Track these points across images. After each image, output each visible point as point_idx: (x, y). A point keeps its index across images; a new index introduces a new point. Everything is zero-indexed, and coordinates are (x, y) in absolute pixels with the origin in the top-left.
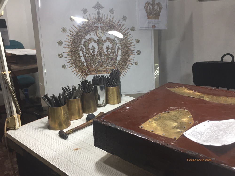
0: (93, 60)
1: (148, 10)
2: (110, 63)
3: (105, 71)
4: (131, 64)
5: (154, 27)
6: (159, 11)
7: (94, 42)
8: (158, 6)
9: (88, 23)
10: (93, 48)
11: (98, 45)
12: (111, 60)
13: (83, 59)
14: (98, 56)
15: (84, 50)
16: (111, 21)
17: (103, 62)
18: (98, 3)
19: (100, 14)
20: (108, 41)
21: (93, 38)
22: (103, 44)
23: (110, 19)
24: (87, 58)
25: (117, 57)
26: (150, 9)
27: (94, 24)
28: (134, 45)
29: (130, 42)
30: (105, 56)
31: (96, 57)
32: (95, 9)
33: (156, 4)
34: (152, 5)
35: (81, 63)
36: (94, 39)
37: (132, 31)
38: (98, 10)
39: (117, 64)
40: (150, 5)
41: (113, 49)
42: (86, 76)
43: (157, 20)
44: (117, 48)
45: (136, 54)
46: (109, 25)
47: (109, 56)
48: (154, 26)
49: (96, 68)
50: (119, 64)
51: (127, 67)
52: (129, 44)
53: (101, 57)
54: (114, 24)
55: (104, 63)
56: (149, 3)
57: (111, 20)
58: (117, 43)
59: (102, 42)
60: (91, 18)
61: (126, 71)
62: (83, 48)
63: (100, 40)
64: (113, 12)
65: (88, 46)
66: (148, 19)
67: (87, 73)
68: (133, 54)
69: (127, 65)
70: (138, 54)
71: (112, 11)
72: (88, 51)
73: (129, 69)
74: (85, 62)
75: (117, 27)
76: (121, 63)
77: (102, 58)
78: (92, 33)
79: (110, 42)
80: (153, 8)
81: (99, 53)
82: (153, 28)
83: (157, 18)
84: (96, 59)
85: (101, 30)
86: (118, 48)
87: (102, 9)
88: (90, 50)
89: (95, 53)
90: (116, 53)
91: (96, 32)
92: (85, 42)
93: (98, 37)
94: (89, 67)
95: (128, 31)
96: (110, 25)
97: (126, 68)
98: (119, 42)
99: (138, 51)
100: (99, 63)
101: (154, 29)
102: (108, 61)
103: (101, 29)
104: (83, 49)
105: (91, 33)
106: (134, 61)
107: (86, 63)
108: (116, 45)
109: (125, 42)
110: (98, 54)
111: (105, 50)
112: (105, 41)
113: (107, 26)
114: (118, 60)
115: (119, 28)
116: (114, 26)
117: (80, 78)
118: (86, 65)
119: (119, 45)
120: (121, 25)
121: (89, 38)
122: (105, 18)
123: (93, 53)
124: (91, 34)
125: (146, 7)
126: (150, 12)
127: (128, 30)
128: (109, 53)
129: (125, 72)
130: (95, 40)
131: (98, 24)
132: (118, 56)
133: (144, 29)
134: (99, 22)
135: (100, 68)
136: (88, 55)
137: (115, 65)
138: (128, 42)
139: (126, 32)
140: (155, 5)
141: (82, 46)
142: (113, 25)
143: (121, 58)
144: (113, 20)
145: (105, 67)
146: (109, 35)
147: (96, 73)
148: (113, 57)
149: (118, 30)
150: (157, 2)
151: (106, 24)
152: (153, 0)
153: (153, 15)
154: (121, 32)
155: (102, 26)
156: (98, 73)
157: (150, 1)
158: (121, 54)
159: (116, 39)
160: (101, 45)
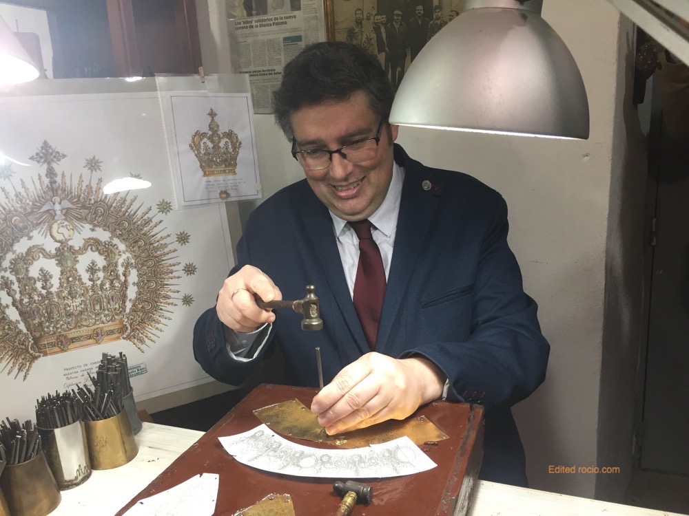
0: (47, 312)
1: (203, 152)
2: (107, 312)
3: (90, 338)
4: (172, 304)
5: (224, 196)
6: (233, 153)
7: (47, 258)
8: (226, 140)
9: (19, 205)
10: (45, 276)
11: (60, 263)
12: (108, 303)
13: (13, 314)
14: (64, 298)
15: (16, 287)
16: (94, 193)
17: (81, 313)
18: (46, 145)
19: (56, 175)
20: (91, 249)
21: (39, 246)
22: (77, 259)
23: (89, 187)
24: (28, 309)
25: (126, 291)
26: (206, 149)
27: (38, 204)
28: (175, 250)
29: (161, 244)
30: (88, 292)
31: (56, 300)
32: (38, 162)
33: (222, 136)
34: (211, 139)
35: (7, 327)
36: (44, 250)
37: (163, 212)
38: (49, 163)
39: (128, 311)
40: (205, 140)
41: (110, 268)
42: (30, 364)
43: (230, 177)
44: (122, 266)
45: (182, 273)
46: (89, 204)
47: (100, 292)
48: (225, 194)
49: (60, 332)
50: (134, 310)
51: (159, 314)
52: (157, 249)
53: (72, 298)
54: (106, 197)
55: (86, 313)
56: (204, 135)
57: (94, 190)
58: (120, 252)
59: (73, 254)
60: (28, 189)
61: (159, 326)
62: (10, 279)
63: (63, 249)
64: (98, 166)
65: (27, 271)
66: (205, 175)
67: (31, 354)
68: (174, 274)
69: (161, 309)
70: (188, 274)
71: (93, 165)
72: (27, 287)
73: (167, 320)
74: (21, 322)
75: (115, 208)
76: (140, 306)
77: (79, 300)
78: (34, 233)
79: (97, 250)
80: (216, 147)
81: (66, 287)
82: (221, 198)
83: (229, 172)
84: (57, 306)
85: (66, 220)
86: (127, 265)
87: (62, 160)
88: (35, 283)
89: (54, 290)
90: (122, 278)
91: (50, 228)
92: (14, 263)
93: (59, 242)
94: (38, 335)
95: (150, 215)
96: (92, 202)
97: (156, 317)
98: (126, 246)
99: (186, 265)
100: (69, 315)
101: (225, 201)
102: (98, 307)
103: (64, 217)
104: (12, 283)
105: (32, 231)
106: (181, 295)
107: (25, 324)
108: (118, 257)
109: (145, 244)
110: (61, 291)
111: (85, 277)
112: (83, 250)
113: (84, 207)
114: (130, 300)
115: (123, 210)
116: (107, 204)
117: (9, 374)
118: (25, 330)
119: (128, 254)
120: (127, 199)
121: (28, 247)
122: (75, 184)
123: (46, 291)
124: (31, 234)
125: (195, 146)
126: (208, 159)
127: (151, 210)
128: (99, 282)
129: (157, 329)
130: (48, 250)
131: (54, 204)
132: (129, 287)
133: (198, 202)
134: (57, 199)
135: (73, 330)
136: (30, 297)
137: (121, 316)
138: (156, 245)
139: (145, 217)
140: (220, 138)
141: (7, 274)
142: (100, 201)
143: (139, 293)
144: (100, 189)
145: (91, 325)
146: (94, 232)
147: (62, 347)
148: (113, 293)
149: (121, 214)
150: (223, 129)
151: (79, 200)
152: (213, 127)
153: (217, 165)
154: (130, 218)
155: (68, 209)
156: (70, 347)
157: (205, 129)
158: (136, 281)
159: (116, 241)
160: (69, 262)
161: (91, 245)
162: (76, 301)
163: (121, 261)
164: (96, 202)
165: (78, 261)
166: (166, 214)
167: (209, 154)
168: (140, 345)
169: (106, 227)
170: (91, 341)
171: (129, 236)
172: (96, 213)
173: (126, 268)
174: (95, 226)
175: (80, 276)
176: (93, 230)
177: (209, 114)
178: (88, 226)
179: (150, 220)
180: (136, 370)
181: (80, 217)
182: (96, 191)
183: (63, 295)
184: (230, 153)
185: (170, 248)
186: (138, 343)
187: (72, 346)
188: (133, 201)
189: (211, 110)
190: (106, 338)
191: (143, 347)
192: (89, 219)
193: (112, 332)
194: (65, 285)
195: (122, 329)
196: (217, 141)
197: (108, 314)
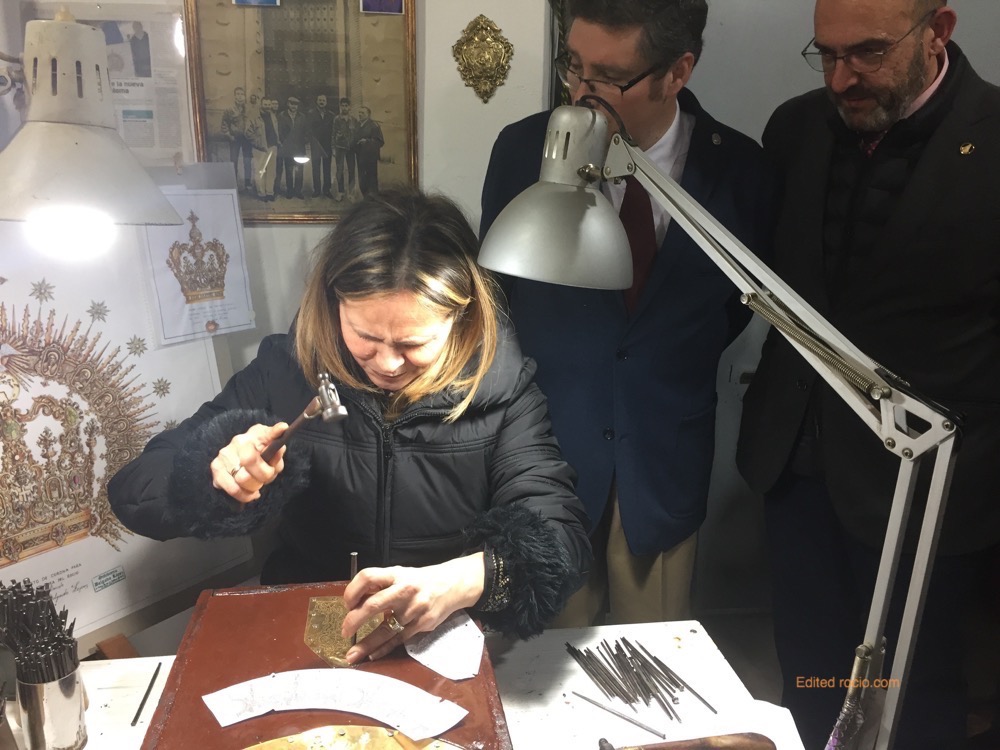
1: (183, 270)
2: (68, 500)
3: (48, 540)
5: (212, 327)
6: (219, 270)
8: (212, 252)
12: (70, 486)
14: (9, 485)
16: (45, 331)
17: (34, 504)
20: (44, 412)
22: (25, 427)
23: (38, 323)
25: (92, 467)
26: (188, 267)
28: (153, 405)
29: (135, 398)
30: (41, 475)
33: (205, 247)
34: (192, 251)
37: (135, 353)
39: (95, 495)
40: (185, 254)
41: (69, 439)
43: (218, 302)
44: (85, 432)
46: (39, 347)
47: (58, 473)
48: (213, 325)
49: (6, 536)
52: (129, 405)
53: (21, 484)
54: (61, 337)
55: (40, 504)
56: (183, 247)
57: (45, 327)
58: (81, 413)
59: (19, 420)
63: (5, 415)
64: (49, 293)
66: (188, 301)
71: (43, 291)
75: (73, 351)
77: (30, 486)
79: (52, 412)
80: (199, 262)
81: (12, 469)
82: (209, 331)
83: (217, 296)
85: (7, 372)
86: (91, 430)
90: (86, 450)
95: (118, 358)
96: (43, 344)
98: (90, 404)
99: (168, 424)
100: (18, 510)
101: (213, 334)
102: (55, 494)
103: (5, 369)
108: (80, 420)
109: (114, 399)
110: (4, 476)
111: (37, 452)
112: (32, 414)
113: (32, 352)
114: (98, 480)
115: (84, 353)
116: (62, 347)
119: (92, 416)
120: (89, 337)
122: (19, 320)
125: (174, 263)
126: (191, 279)
127: (119, 351)
128: (55, 459)
132: (95, 462)
133: (182, 339)
135: (25, 531)
137: (87, 504)
138: (127, 399)
139: (113, 362)
140: (203, 251)
142: (54, 342)
143: (109, 468)
144: (53, 325)
145: (48, 520)
146: (47, 387)
147: (10, 557)
148: (75, 471)
149: (81, 359)
150: (207, 238)
151: (24, 343)
152: (194, 235)
153: (202, 286)
154: (93, 365)
155: (11, 356)
156: (21, 555)
157: (185, 239)
158: (104, 452)
159: (76, 398)
160: (14, 433)
161: (43, 406)
162: (27, 487)
163: (83, 426)
164: (48, 344)
165: (25, 431)
166: (139, 355)
167: (191, 272)
168: (114, 541)
169: (61, 379)
170: (49, 543)
171: (92, 389)
172: (48, 359)
173: (90, 436)
174: (48, 378)
175: (30, 451)
176: (45, 385)
177: (189, 219)
178: (38, 380)
179: (119, 366)
180: (111, 576)
181: (26, 367)
182: (47, 329)
183: (8, 481)
184: (216, 270)
185: (146, 402)
186: (111, 539)
187: (25, 553)
188: (96, 340)
189: (192, 213)
190: (69, 537)
191: (118, 543)
192: (38, 370)
193: (75, 528)
194: (10, 466)
195: (90, 522)
196: (199, 255)
197: (70, 503)
